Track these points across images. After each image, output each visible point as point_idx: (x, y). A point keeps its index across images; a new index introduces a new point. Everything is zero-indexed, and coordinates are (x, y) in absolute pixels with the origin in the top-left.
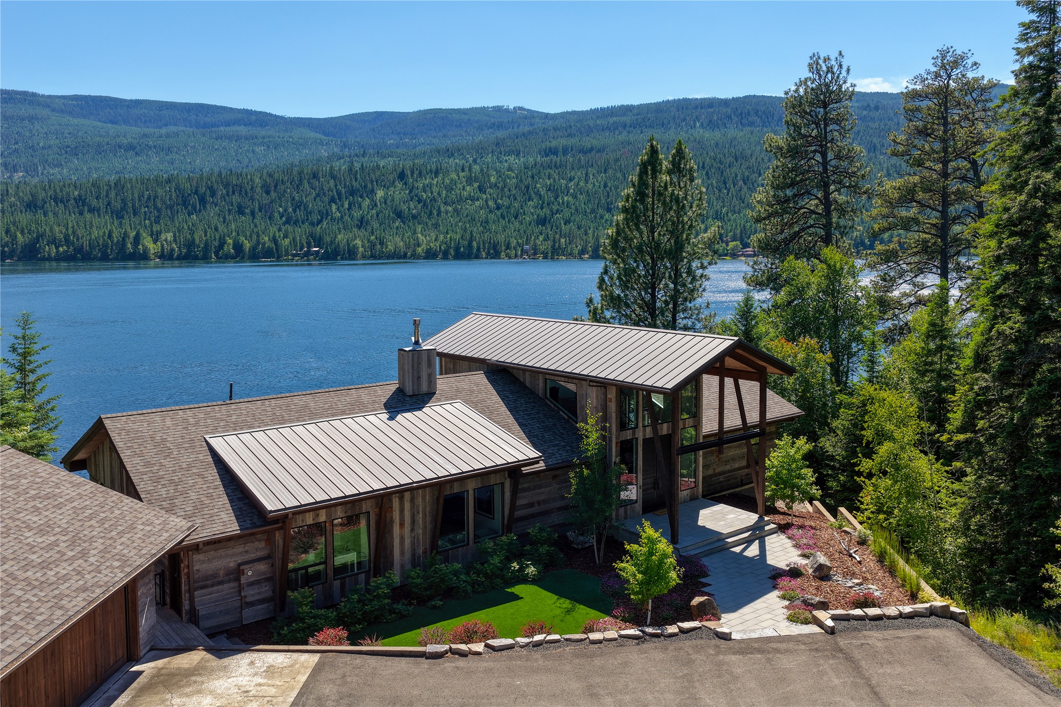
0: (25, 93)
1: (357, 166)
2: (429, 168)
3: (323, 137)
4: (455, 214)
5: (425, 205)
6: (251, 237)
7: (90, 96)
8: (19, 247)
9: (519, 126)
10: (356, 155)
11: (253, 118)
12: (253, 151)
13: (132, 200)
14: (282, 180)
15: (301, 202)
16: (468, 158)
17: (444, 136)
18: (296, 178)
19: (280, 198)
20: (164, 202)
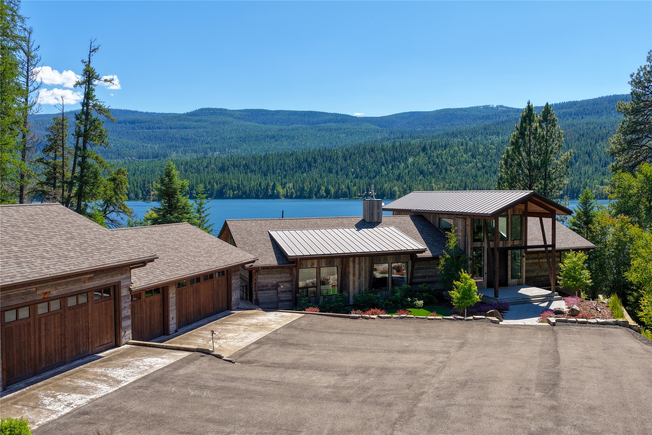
0: (221, 109)
1: (397, 144)
2: (441, 144)
3: (379, 128)
4: (456, 171)
5: (438, 167)
6: (335, 186)
7: (253, 109)
8: (215, 191)
9: (499, 117)
10: (398, 138)
11: (339, 118)
12: (339, 137)
13: (272, 165)
14: (354, 153)
15: (364, 165)
16: (466, 138)
17: (452, 125)
18: (362, 152)
19: (352, 164)
20: (289, 166)
